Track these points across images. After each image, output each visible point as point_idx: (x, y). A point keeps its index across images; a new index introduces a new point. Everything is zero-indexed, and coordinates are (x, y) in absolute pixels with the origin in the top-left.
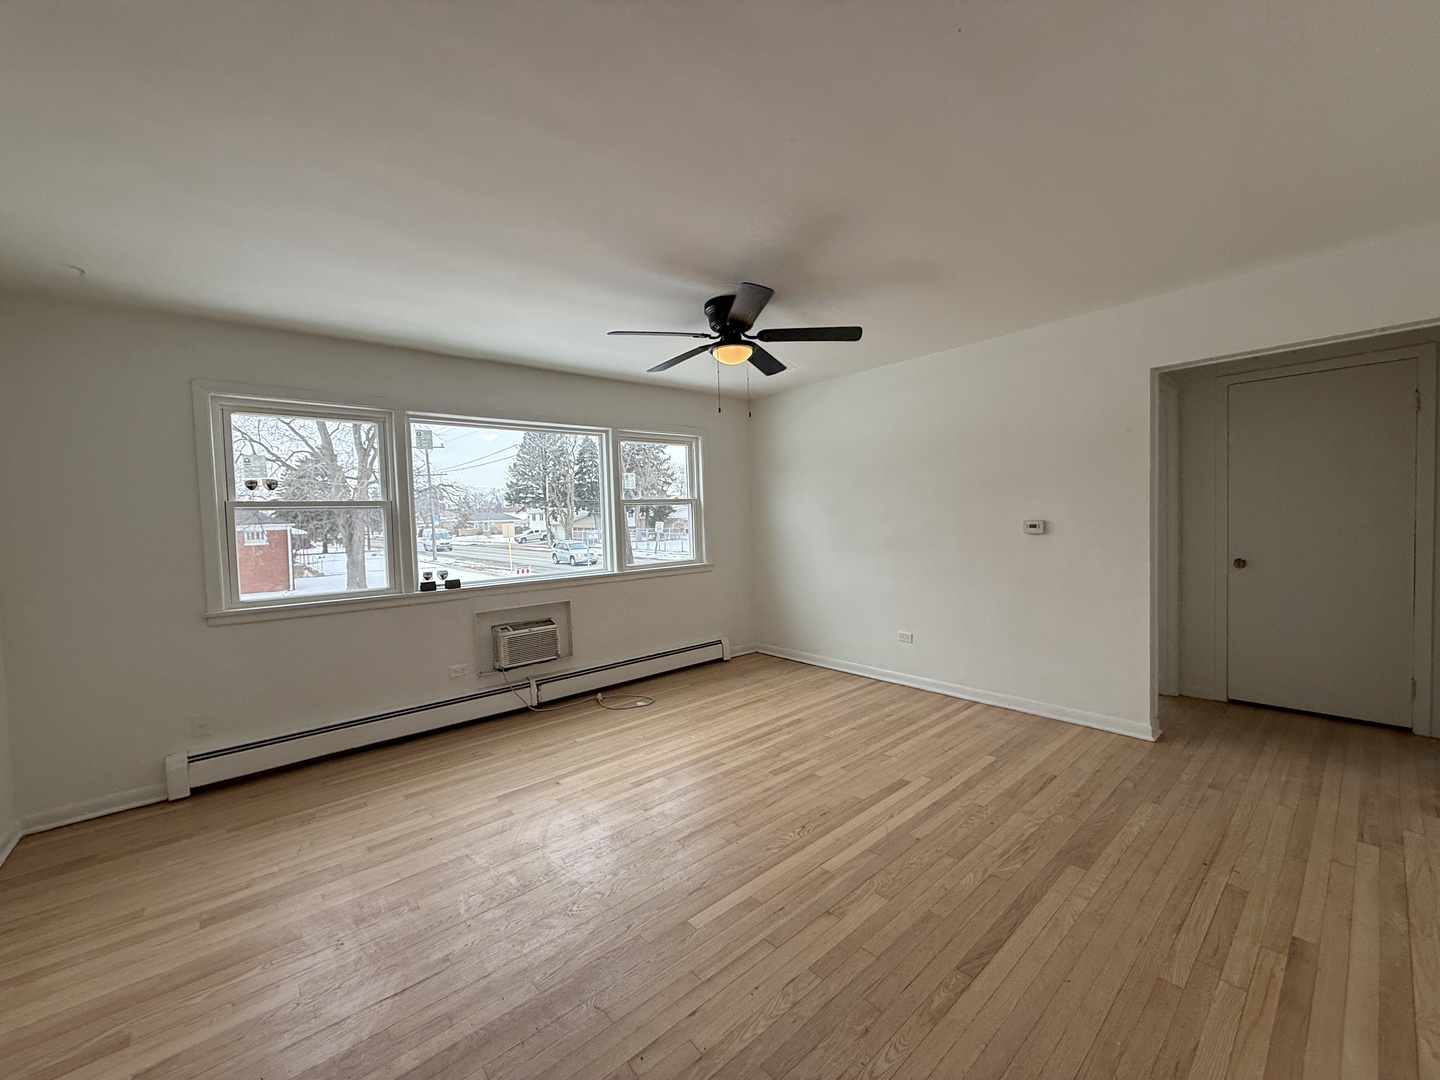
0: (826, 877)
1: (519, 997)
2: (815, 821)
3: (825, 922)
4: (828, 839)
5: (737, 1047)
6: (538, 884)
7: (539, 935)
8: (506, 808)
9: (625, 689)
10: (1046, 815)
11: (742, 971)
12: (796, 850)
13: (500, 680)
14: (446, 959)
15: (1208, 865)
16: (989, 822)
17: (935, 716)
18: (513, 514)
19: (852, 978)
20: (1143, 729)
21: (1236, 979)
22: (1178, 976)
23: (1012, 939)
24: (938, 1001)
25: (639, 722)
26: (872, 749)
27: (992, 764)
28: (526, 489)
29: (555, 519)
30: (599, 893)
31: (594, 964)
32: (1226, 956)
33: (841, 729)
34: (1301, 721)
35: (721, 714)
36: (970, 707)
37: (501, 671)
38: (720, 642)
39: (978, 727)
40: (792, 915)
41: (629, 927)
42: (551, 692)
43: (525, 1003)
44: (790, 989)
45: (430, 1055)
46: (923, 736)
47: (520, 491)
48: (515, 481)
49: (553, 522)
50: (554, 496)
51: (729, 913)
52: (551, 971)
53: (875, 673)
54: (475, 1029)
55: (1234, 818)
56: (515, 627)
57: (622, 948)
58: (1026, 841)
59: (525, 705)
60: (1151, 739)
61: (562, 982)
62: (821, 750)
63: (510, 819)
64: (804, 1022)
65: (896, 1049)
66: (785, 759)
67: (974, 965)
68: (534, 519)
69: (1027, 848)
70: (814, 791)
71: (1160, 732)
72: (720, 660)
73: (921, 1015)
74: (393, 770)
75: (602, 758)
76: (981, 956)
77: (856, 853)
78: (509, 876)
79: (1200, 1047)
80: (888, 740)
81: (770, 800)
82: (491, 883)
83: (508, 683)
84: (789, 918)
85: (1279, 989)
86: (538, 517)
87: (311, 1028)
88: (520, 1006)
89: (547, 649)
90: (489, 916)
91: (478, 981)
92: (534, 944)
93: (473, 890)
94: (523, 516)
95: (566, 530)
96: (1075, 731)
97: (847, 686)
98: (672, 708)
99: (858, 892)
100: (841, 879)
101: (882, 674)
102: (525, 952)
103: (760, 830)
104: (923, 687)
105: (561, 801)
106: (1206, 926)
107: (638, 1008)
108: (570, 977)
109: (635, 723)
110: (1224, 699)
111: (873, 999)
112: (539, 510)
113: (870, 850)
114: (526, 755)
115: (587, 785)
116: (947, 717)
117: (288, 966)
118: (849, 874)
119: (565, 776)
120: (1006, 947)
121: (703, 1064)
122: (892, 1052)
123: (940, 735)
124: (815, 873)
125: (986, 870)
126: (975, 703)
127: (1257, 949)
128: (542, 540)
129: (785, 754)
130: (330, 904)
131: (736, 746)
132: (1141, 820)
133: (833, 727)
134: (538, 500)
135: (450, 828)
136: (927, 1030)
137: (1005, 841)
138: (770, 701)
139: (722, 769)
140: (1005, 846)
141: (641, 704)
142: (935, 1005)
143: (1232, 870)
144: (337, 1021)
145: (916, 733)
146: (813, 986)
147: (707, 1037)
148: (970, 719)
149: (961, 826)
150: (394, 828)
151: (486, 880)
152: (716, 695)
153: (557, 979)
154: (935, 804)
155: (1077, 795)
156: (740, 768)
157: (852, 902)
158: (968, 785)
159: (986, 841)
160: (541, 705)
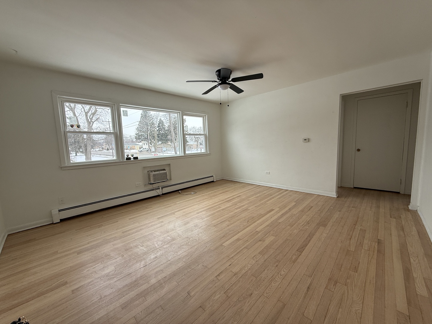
0: (257, 232)
1: (180, 265)
2: (251, 220)
3: (260, 243)
4: (256, 224)
5: (244, 271)
6: (177, 238)
7: (181, 250)
8: (161, 220)
9: (187, 189)
10: (312, 216)
11: (241, 255)
12: (248, 227)
13: (151, 187)
14: (156, 257)
15: (355, 225)
16: (297, 218)
17: (277, 194)
18: (138, 143)
19: (270, 254)
20: (334, 195)
21: (366, 248)
22: (352, 249)
23: (310, 243)
24: (294, 257)
25: (193, 198)
26: (262, 202)
27: (295, 204)
28: (141, 135)
29: (151, 144)
30: (195, 239)
31: (199, 256)
32: (363, 244)
33: (252, 198)
34: (372, 192)
35: (216, 195)
36: (286, 191)
37: (151, 184)
38: (213, 176)
39: (290, 196)
40: (251, 242)
41: (206, 247)
42: (166, 190)
43: (182, 266)
44: (254, 258)
45: (159, 280)
46: (275, 199)
47: (139, 136)
48: (138, 133)
49: (150, 145)
50: (151, 137)
51: (233, 242)
52: (187, 258)
53: (258, 183)
54: (170, 273)
55: (360, 214)
56: (155, 171)
57: (206, 252)
58: (308, 222)
59: (158, 194)
60: (336, 197)
61: (191, 260)
62: (248, 203)
63: (163, 223)
64: (260, 265)
65: (286, 269)
66: (238, 205)
67: (301, 249)
68: (144, 145)
69: (309, 223)
70: (248, 213)
71: (338, 195)
72: (213, 181)
73: (290, 261)
74: (123, 212)
75: (186, 207)
76: (302, 248)
77: (264, 227)
78: (168, 237)
79: (360, 263)
80: (266, 200)
81: (237, 215)
82: (163, 239)
83: (153, 188)
84: (250, 242)
85: (377, 249)
86: (145, 144)
87: (121, 276)
88: (181, 267)
89: (164, 177)
90: (165, 246)
91: (167, 262)
92: (181, 252)
93: (158, 241)
94: (140, 144)
95: (155, 148)
96: (316, 196)
97: (251, 187)
98: (202, 194)
99: (267, 235)
100: (262, 233)
101: (260, 184)
102: (178, 254)
103: (236, 222)
104: (273, 187)
105: (177, 218)
106: (357, 238)
107: (214, 265)
108: (193, 259)
109: (192, 198)
110: (353, 187)
111: (277, 259)
112: (146, 142)
113: (268, 226)
114: (162, 207)
115: (184, 214)
116: (281, 194)
117: (109, 262)
118: (263, 232)
119: (176, 212)
120: (308, 245)
121: (236, 276)
122: (285, 270)
123: (280, 198)
124: (254, 231)
125: (299, 229)
126: (288, 190)
127: (370, 242)
128: (147, 151)
129: (238, 204)
130: (116, 247)
131: (223, 203)
132: (336, 215)
133: (249, 197)
134: (146, 139)
135: (145, 226)
136: (292, 264)
137: (303, 222)
138: (230, 191)
139: (221, 208)
140: (303, 223)
141: (193, 193)
142: (293, 259)
143: (361, 225)
144: (129, 274)
145: (273, 198)
146: (260, 257)
147: (235, 270)
148: (287, 194)
149: (290, 219)
150: (129, 227)
151: (161, 238)
152: (214, 190)
153: (190, 260)
154: (282, 214)
155: (319, 210)
156: (227, 208)
157: (266, 238)
158: (290, 209)
159: (298, 222)
160: (163, 194)
